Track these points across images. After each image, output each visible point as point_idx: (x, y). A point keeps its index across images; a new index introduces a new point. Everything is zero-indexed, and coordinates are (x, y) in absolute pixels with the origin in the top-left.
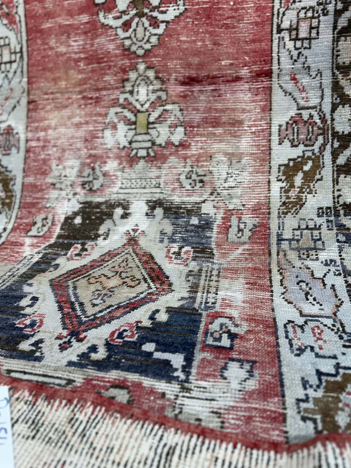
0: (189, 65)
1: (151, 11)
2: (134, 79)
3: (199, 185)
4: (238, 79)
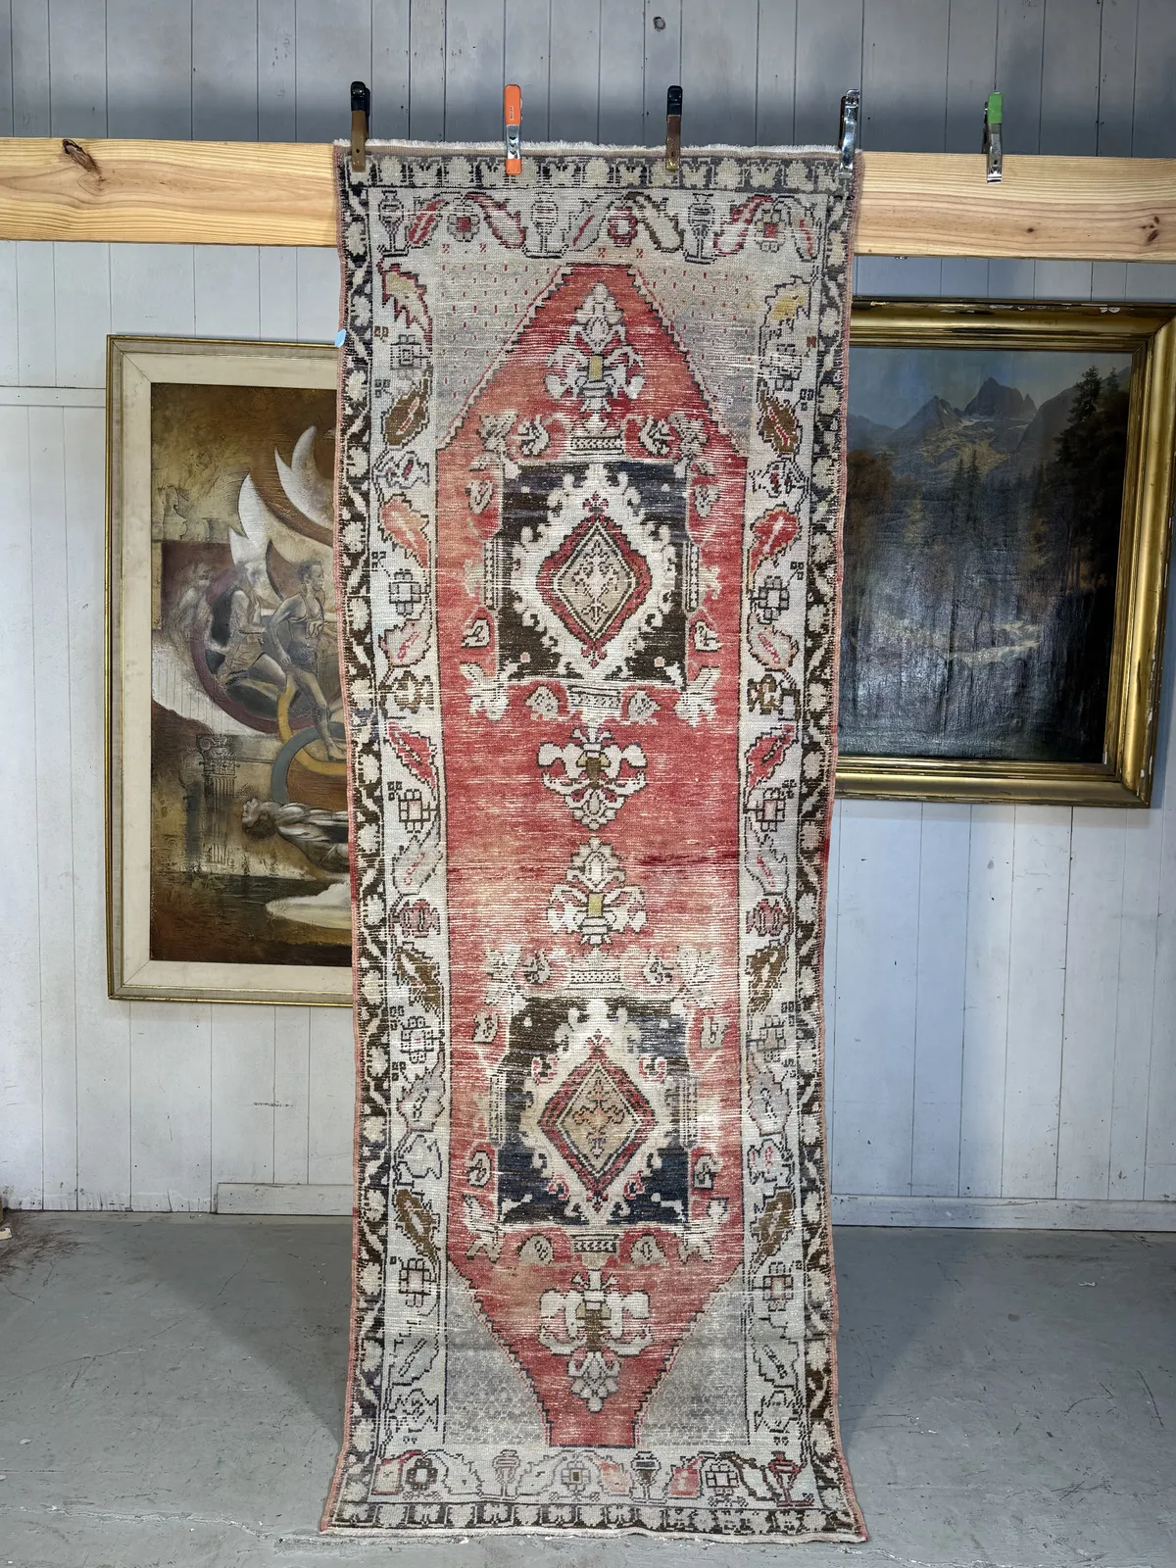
0: (651, 844)
1: (607, 783)
2: (586, 854)
3: (666, 980)
4: (704, 860)
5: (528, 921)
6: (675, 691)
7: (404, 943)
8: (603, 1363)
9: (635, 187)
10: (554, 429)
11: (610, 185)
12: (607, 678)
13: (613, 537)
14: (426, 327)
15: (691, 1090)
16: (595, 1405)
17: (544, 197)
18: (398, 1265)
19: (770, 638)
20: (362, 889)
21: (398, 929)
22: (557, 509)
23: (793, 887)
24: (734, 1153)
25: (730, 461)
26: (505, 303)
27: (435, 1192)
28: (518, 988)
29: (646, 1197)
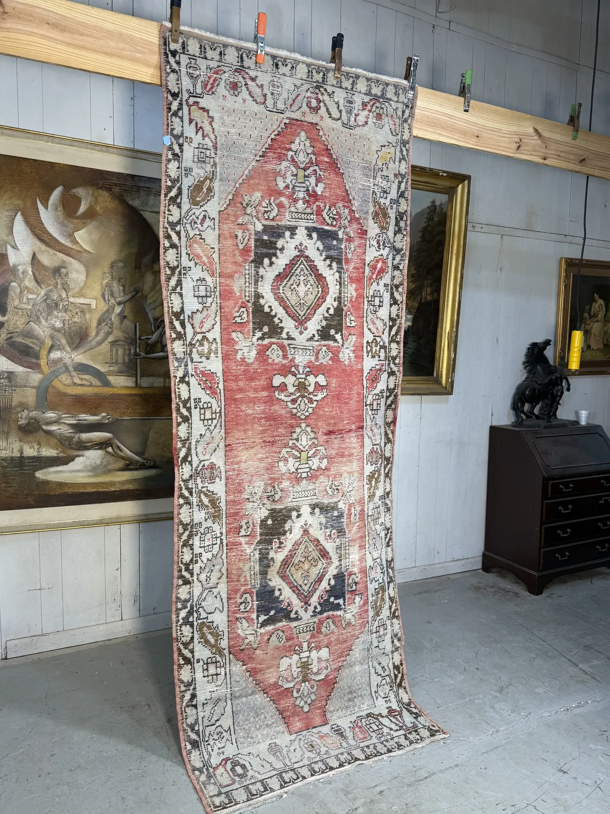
0: (329, 424)
1: (309, 394)
2: (299, 432)
5: (268, 469)
6: (339, 347)
7: (202, 487)
8: (309, 687)
9: (319, 83)
10: (280, 206)
11: (308, 79)
12: (308, 340)
13: (310, 266)
14: (214, 141)
15: (347, 544)
16: (306, 709)
17: (275, 79)
18: (201, 663)
19: (375, 321)
20: (180, 460)
21: (199, 480)
22: (282, 249)
23: (383, 440)
24: (363, 571)
25: (359, 231)
26: (255, 133)
27: (220, 620)
28: (264, 504)
29: (328, 600)
